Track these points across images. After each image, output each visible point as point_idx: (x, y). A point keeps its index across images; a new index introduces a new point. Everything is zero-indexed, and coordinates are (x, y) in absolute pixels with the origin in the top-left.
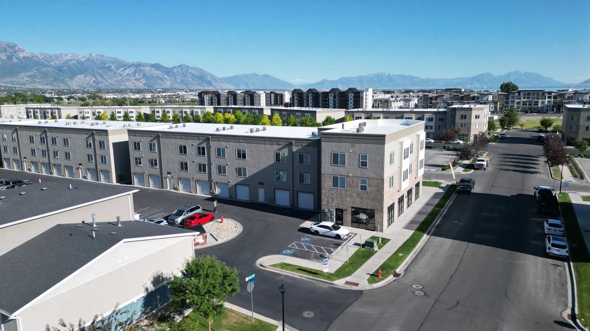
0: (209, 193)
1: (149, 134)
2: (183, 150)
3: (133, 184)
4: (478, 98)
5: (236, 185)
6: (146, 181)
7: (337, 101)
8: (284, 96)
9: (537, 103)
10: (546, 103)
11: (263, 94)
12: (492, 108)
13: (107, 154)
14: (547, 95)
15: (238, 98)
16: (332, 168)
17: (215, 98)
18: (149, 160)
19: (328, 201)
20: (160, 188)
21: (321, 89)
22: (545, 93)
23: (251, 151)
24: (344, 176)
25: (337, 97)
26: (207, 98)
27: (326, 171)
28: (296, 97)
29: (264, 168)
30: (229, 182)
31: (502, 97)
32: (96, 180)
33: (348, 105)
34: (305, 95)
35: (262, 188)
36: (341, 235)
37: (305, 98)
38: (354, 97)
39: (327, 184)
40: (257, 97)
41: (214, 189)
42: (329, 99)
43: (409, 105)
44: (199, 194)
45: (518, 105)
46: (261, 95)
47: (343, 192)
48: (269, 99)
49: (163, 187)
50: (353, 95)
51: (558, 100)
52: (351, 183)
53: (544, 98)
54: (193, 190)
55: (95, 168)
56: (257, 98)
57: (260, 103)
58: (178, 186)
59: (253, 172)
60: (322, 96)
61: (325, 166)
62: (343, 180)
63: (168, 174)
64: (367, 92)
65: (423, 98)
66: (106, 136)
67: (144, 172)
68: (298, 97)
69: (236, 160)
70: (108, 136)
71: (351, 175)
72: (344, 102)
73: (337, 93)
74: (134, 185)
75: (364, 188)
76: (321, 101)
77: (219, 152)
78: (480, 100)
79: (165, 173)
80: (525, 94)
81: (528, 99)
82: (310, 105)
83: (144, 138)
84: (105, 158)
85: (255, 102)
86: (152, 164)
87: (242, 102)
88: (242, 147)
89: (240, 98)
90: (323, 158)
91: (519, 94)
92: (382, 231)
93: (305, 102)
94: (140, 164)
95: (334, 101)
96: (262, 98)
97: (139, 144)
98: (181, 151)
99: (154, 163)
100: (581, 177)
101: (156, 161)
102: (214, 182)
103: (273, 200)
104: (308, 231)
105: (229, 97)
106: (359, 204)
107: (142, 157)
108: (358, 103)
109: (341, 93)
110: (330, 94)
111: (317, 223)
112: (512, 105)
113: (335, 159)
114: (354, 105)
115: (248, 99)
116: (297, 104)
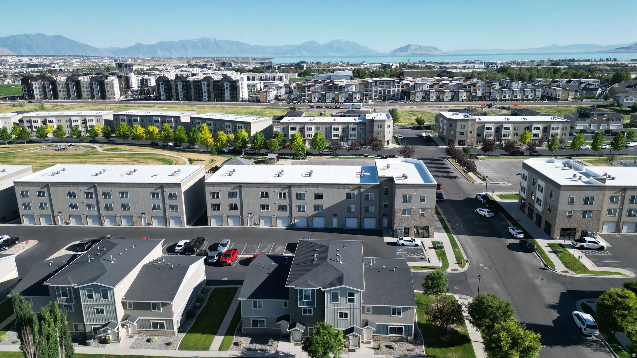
0: (288, 225)
1: (229, 185)
2: (265, 195)
3: (209, 224)
4: (344, 88)
5: (313, 216)
6: (225, 221)
7: (212, 90)
8: (130, 78)
9: (389, 92)
10: (396, 91)
11: (115, 80)
12: (358, 98)
13: (179, 203)
14: (396, 84)
15: (82, 85)
16: (402, 204)
17: (48, 86)
18: (229, 205)
19: (399, 224)
20: (240, 226)
21: (192, 78)
23: (327, 193)
24: (410, 208)
25: (211, 87)
27: (398, 206)
28: (161, 86)
30: (307, 215)
31: (362, 86)
32: (164, 225)
33: (224, 94)
35: (335, 218)
36: (419, 244)
37: (173, 86)
38: (230, 86)
39: (398, 214)
41: (294, 222)
42: (202, 88)
44: (279, 226)
45: (376, 94)
46: (114, 82)
47: (409, 218)
49: (242, 224)
50: (228, 83)
51: (405, 88)
52: (415, 212)
53: (394, 87)
54: (274, 224)
55: (163, 215)
56: (109, 85)
57: (113, 91)
58: (259, 223)
59: (328, 206)
60: (193, 85)
61: (398, 203)
62: (410, 211)
63: (248, 215)
64: (242, 82)
65: (297, 87)
66: (178, 189)
67: (223, 215)
68: (165, 85)
69: (314, 200)
70: (180, 187)
71: (415, 207)
73: (211, 82)
74: (211, 225)
76: (193, 90)
77: (299, 196)
78: (346, 90)
79: (245, 214)
80: (380, 83)
81: (383, 89)
82: (180, 94)
83: (224, 188)
84: (176, 206)
85: (106, 89)
86: (232, 208)
87: (89, 89)
88: (319, 191)
89: (85, 86)
90: (396, 199)
91: (376, 84)
92: (433, 237)
93: (174, 90)
94: (219, 209)
95: (209, 90)
96: (115, 86)
97: (218, 193)
98: (263, 197)
99: (234, 207)
100: (484, 179)
101: (236, 206)
102: (294, 217)
103: (344, 225)
104: (396, 244)
105: (70, 84)
106: (419, 223)
107: (221, 203)
108: (235, 92)
109: (215, 82)
110: (203, 83)
111: (401, 239)
112: (371, 93)
113: (405, 199)
114: (230, 94)
115: (96, 87)
116: (163, 93)
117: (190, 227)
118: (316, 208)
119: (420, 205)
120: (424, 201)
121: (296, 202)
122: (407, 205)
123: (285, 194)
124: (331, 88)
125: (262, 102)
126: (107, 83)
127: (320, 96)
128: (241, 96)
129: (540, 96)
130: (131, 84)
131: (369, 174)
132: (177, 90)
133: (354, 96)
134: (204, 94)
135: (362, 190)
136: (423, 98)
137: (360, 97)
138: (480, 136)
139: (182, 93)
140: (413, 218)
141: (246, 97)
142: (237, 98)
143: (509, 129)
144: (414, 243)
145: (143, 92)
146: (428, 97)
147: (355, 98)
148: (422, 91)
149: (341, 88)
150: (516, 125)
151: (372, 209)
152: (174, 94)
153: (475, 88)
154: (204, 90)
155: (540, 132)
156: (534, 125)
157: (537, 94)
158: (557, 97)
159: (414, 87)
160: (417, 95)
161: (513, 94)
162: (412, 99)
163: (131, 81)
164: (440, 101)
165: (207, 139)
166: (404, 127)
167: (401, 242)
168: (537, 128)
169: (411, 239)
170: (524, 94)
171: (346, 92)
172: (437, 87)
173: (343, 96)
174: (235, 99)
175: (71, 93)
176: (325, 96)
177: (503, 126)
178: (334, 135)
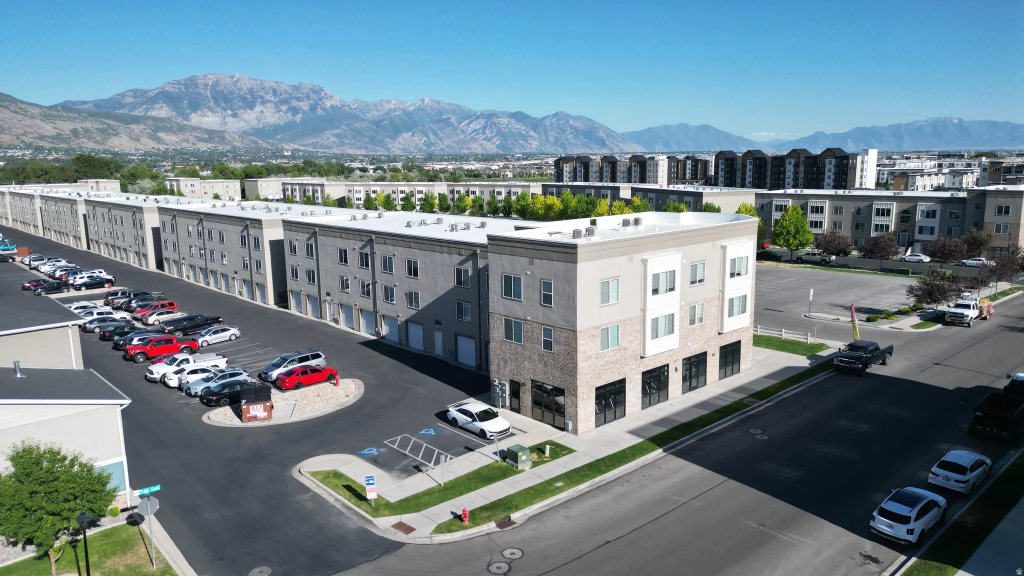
0: (374, 333)
1: (306, 229)
2: (343, 256)
3: (289, 306)
5: (406, 322)
6: (304, 305)
7: (801, 175)
11: (663, 160)
15: (618, 169)
16: (504, 303)
17: (580, 169)
18: (306, 272)
20: (319, 319)
21: (770, 152)
23: (425, 264)
24: (521, 320)
25: (802, 168)
26: (568, 169)
27: (496, 308)
28: (721, 166)
29: (441, 295)
30: (398, 316)
33: (824, 180)
34: (739, 162)
35: (438, 330)
37: (739, 167)
38: (835, 166)
39: (497, 332)
40: (652, 166)
41: (380, 326)
43: (961, 183)
44: (363, 332)
46: (660, 162)
47: (520, 350)
49: (321, 317)
50: (833, 161)
52: (529, 334)
54: (356, 326)
55: (250, 280)
56: (652, 168)
57: (657, 177)
58: (339, 318)
59: (427, 301)
60: (772, 164)
61: (494, 299)
62: (519, 327)
63: (327, 296)
64: (866, 157)
65: (990, 169)
66: (261, 230)
67: (302, 291)
68: (727, 166)
69: (406, 279)
71: (530, 318)
72: (815, 177)
73: (803, 159)
74: (291, 310)
75: (548, 345)
76: (769, 174)
77: (385, 264)
79: (323, 293)
82: (749, 177)
83: (300, 235)
85: (648, 174)
87: (626, 174)
88: (413, 255)
89: (622, 168)
93: (739, 174)
94: (297, 276)
95: (796, 173)
96: (660, 169)
97: (295, 245)
98: (341, 259)
99: (311, 277)
102: (380, 314)
103: (455, 354)
105: (604, 167)
106: (538, 374)
107: (299, 266)
109: (811, 157)
110: (788, 161)
113: (507, 287)
114: (835, 181)
115: (636, 170)
116: (723, 179)
119: (542, 314)
120: (547, 299)
121: (380, 278)
122: (513, 309)
126: (650, 165)
132: (744, 173)
140: (527, 353)
152: (739, 180)
154: (788, 174)
167: (453, 413)
175: (605, 179)
178: (877, 226)
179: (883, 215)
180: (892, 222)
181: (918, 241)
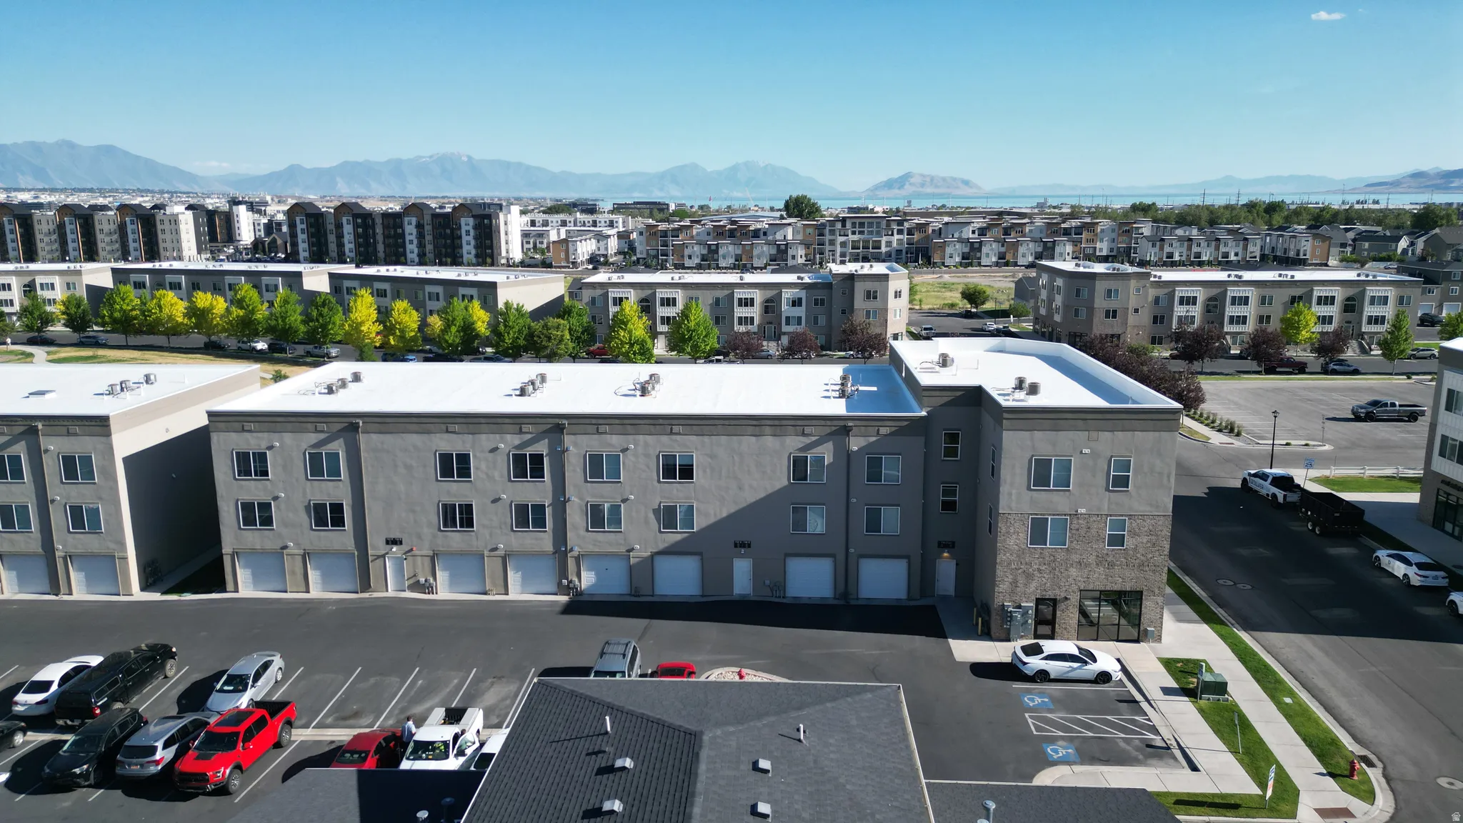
0: (554, 588)
1: (309, 424)
2: (455, 466)
3: (230, 586)
4: (765, 234)
5: (653, 556)
6: (293, 573)
8: (236, 219)
9: (877, 245)
10: (895, 244)
11: (184, 213)
12: (801, 257)
13: (100, 498)
14: (895, 227)
15: (98, 227)
16: (1031, 497)
17: (12, 227)
18: (307, 508)
19: (1014, 583)
20: (357, 593)
21: (377, 206)
22: (892, 223)
23: (712, 456)
24: (1065, 515)
27: (1013, 505)
28: (300, 227)
29: (753, 500)
30: (632, 550)
31: (810, 230)
32: (47, 588)
33: (461, 247)
34: (330, 219)
35: (742, 556)
36: (1112, 673)
37: (330, 227)
38: (475, 228)
39: (1013, 539)
40: (166, 222)
41: (575, 574)
42: (403, 231)
44: (518, 592)
45: (844, 250)
46: (181, 217)
47: (1061, 556)
48: (204, 229)
49: (366, 586)
51: (916, 237)
52: (1082, 532)
53: (890, 233)
54: (494, 584)
55: (40, 550)
56: (167, 226)
57: (179, 241)
58: (431, 580)
59: (715, 515)
60: (382, 223)
61: (1010, 494)
62: (1061, 525)
63: (389, 547)
64: (509, 215)
65: (647, 232)
66: (103, 439)
67: (285, 547)
68: (310, 225)
69: (658, 485)
70: (109, 435)
71: (1083, 511)
72: (448, 241)
73: (427, 218)
74: (236, 591)
75: (1117, 540)
76: (380, 238)
77: (595, 466)
78: (770, 238)
79: (376, 544)
80: (854, 225)
81: (862, 237)
82: (349, 246)
83: (288, 438)
84: (94, 513)
85: (161, 236)
86: (321, 521)
87: (115, 237)
88: (681, 446)
89: (106, 227)
90: (1005, 473)
91: (844, 225)
92: (1159, 639)
93: (332, 238)
94: (267, 521)
95: (421, 236)
96: (183, 227)
97: (261, 458)
98: (446, 471)
99: (327, 516)
100: (1231, 429)
101: (337, 508)
102: (575, 553)
103: (781, 586)
104: (1009, 672)
105: (67, 223)
106: (1101, 580)
107: (276, 498)
108: (488, 242)
109: (435, 216)
110: (406, 219)
111: (1034, 650)
112: (831, 248)
113: (1041, 474)
114: (476, 247)
115: (135, 232)
116: (306, 245)
117: (156, 596)
118: (667, 517)
119: (1106, 502)
120: (1122, 482)
121: (580, 493)
122: (1053, 502)
123: (537, 459)
124: (732, 234)
125: (556, 267)
126: (162, 221)
127: (705, 252)
128: (504, 254)
129: (1258, 254)
130: (237, 232)
131: (875, 389)
132: (340, 236)
133: (790, 252)
134: (409, 247)
135: (855, 444)
136: (963, 258)
137: (806, 255)
138: (1162, 322)
139: (352, 246)
140: (1075, 557)
141: (517, 255)
142: (492, 256)
143: (1245, 301)
144: (1094, 668)
145: (260, 246)
146: (978, 255)
147: (793, 257)
148: (961, 240)
149: (756, 234)
150: (1267, 292)
151: (891, 519)
152: (333, 247)
153: (1090, 236)
154: (408, 238)
155: (1333, 311)
156: (1318, 292)
157: (1251, 248)
158: (1302, 257)
159: (939, 233)
160: (949, 250)
161: (1190, 248)
162: (936, 259)
163: (237, 225)
164: (1007, 264)
165: (362, 323)
166: (931, 313)
167: (1035, 663)
168: (1329, 301)
169: (1076, 652)
170: (1217, 248)
171: (768, 243)
172: (996, 232)
173: (762, 251)
174: (489, 260)
175: (71, 246)
176: (716, 252)
177: (1230, 294)
178: (740, 318)
179: (746, 305)
180: (755, 312)
181: (785, 333)
